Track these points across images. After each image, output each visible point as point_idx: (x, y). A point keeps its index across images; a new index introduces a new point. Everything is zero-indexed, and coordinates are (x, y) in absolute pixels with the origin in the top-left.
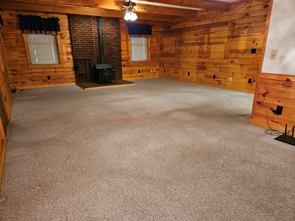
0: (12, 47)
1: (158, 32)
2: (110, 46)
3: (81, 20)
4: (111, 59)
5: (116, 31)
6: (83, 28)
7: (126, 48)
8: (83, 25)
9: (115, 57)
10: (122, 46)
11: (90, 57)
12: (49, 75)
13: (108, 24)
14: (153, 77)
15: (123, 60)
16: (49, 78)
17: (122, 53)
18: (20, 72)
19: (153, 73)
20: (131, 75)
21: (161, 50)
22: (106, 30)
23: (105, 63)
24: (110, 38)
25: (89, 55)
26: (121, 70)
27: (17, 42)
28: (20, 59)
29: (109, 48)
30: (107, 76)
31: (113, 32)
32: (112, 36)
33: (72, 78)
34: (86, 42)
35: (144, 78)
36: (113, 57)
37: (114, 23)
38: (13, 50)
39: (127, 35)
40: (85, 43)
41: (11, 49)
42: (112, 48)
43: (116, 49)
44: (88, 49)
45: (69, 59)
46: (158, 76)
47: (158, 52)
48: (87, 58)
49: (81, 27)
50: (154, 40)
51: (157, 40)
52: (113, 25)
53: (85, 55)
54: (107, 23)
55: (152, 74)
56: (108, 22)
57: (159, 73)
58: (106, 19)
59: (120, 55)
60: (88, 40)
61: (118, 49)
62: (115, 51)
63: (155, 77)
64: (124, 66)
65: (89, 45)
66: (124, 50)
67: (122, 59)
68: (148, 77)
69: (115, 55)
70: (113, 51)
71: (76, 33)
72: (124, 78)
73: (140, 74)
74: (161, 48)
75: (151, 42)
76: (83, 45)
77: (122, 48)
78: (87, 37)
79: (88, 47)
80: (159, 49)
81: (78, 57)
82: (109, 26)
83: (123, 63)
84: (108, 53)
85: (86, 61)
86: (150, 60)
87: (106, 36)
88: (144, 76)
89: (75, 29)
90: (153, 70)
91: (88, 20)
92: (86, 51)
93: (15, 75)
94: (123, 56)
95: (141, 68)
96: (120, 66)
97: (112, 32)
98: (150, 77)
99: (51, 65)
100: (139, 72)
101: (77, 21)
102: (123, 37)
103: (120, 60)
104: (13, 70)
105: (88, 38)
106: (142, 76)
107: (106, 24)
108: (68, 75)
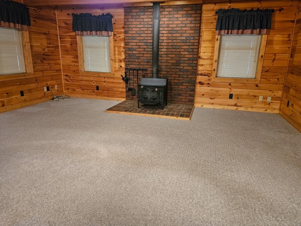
0: (67, 51)
1: (293, 22)
2: (179, 50)
3: (139, 14)
4: (177, 70)
5: (192, 25)
6: (140, 24)
7: (210, 54)
8: (142, 20)
9: (185, 68)
10: (202, 50)
11: (145, 66)
12: (98, 85)
13: (179, 16)
14: (262, 111)
15: (201, 75)
16: (98, 88)
17: (201, 62)
18: (72, 78)
19: (265, 103)
20: (212, 101)
21: (291, 59)
22: (174, 26)
23: (158, 77)
24: (180, 38)
25: (146, 64)
26: (194, 90)
27: (71, 45)
28: (73, 64)
29: (176, 53)
30: (149, 97)
31: (187, 29)
32: (184, 35)
33: (122, 92)
34: (143, 44)
35: (240, 109)
36: (182, 67)
37: (190, 12)
38: (67, 54)
39: (214, 32)
40: (142, 47)
41: (67, 52)
42: (182, 53)
43: (188, 55)
44: (145, 55)
45: (121, 67)
46: (277, 112)
47: (286, 64)
48: (141, 67)
49: (139, 23)
50: (278, 38)
51: (288, 39)
52: (188, 15)
53: (140, 62)
54: (178, 14)
55: (263, 106)
56: (180, 12)
57: (280, 106)
58: (176, 8)
59: (197, 65)
60: (145, 41)
61: (191, 56)
62: (186, 59)
63: (269, 111)
64: (201, 83)
65: (147, 50)
66: (205, 58)
67: (200, 72)
68: (250, 110)
69: (186, 65)
70: (182, 59)
71: (131, 32)
72: (199, 103)
73: (233, 101)
74: (292, 56)
75: (269, 43)
76: (139, 50)
77: (201, 55)
78: (144, 37)
79: (144, 52)
80: (287, 56)
81: (130, 66)
82: (181, 19)
83: (200, 79)
84: (174, 62)
85: (139, 72)
86: (259, 77)
87: (174, 35)
88: (241, 106)
89: (130, 26)
90: (265, 98)
91: (149, 12)
92: (142, 58)
93: (68, 81)
94: (200, 68)
95: (235, 91)
96: (194, 84)
97: (184, 29)
98: (255, 110)
99: (100, 73)
100: (231, 96)
101: (134, 16)
102: (206, 35)
103: (195, 73)
104: (67, 75)
105: (146, 38)
106: (236, 105)
107: (176, 16)
108: (118, 88)
